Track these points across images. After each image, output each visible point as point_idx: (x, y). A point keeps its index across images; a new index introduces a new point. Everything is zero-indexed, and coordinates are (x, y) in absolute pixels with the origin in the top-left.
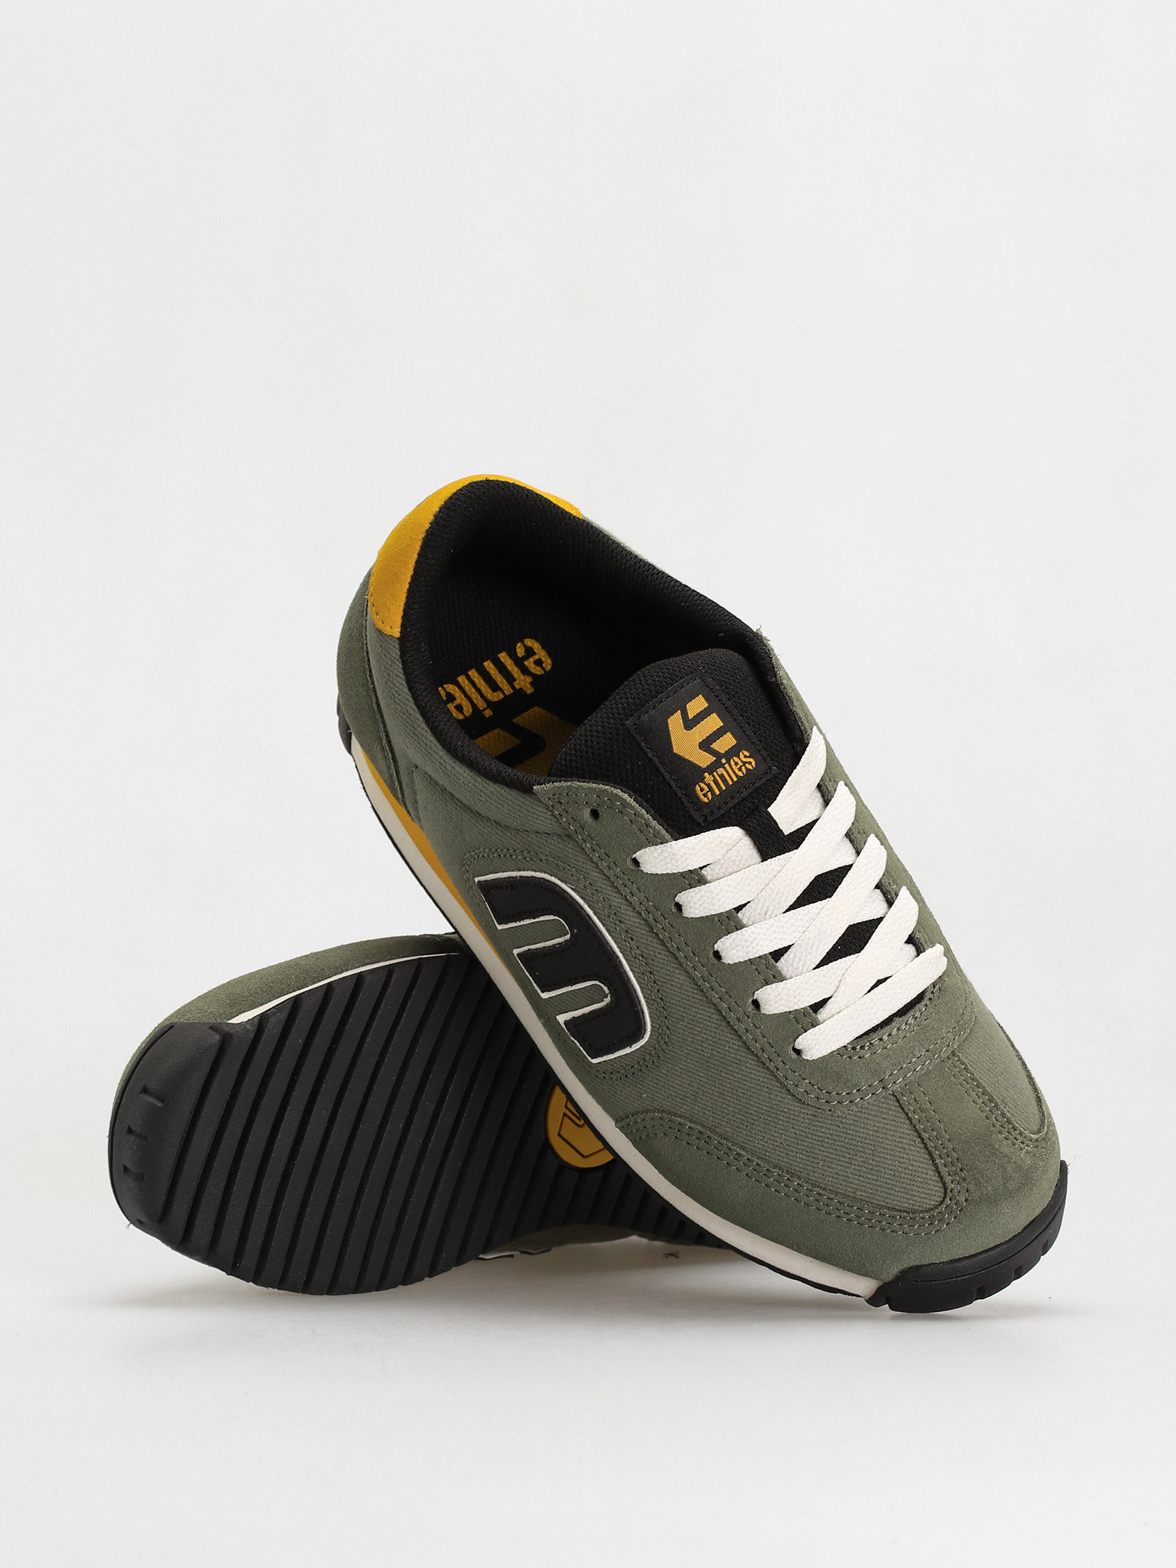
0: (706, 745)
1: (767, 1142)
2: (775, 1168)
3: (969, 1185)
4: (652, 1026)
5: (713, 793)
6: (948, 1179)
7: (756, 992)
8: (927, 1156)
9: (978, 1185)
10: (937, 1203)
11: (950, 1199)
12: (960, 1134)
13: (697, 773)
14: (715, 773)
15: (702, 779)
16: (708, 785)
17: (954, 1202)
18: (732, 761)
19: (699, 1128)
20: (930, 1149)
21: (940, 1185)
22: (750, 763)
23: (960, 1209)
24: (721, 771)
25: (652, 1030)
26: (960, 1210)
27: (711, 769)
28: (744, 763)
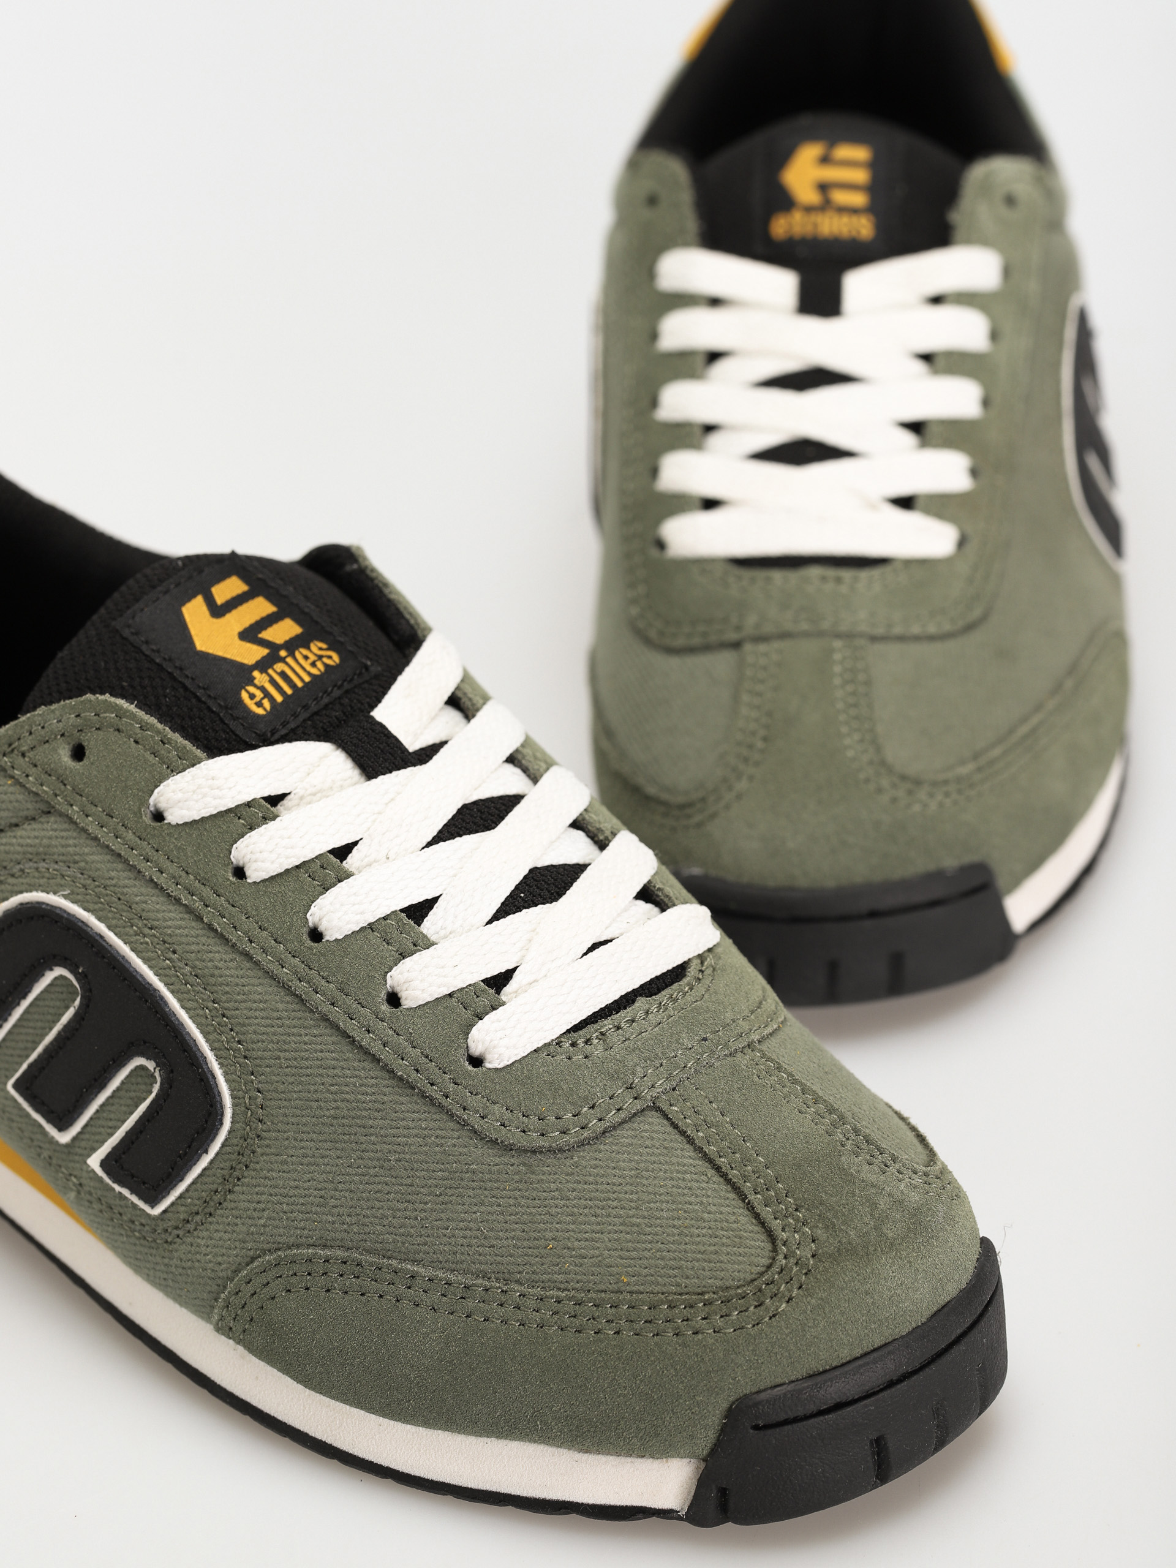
0: (250, 634)
1: (454, 1236)
2: (476, 1279)
3: (815, 1230)
4: (233, 1097)
5: (272, 699)
6: (776, 1225)
7: (389, 974)
8: (732, 1195)
9: (830, 1227)
10: (763, 1269)
11: (785, 1258)
12: (783, 1154)
13: (242, 674)
14: (270, 671)
15: (251, 681)
16: (262, 689)
17: (792, 1261)
18: (297, 654)
19: (341, 1253)
20: (734, 1180)
21: (763, 1237)
22: (330, 657)
23: (804, 1271)
24: (279, 667)
25: (234, 1105)
26: (806, 1274)
27: (263, 665)
28: (320, 657)
